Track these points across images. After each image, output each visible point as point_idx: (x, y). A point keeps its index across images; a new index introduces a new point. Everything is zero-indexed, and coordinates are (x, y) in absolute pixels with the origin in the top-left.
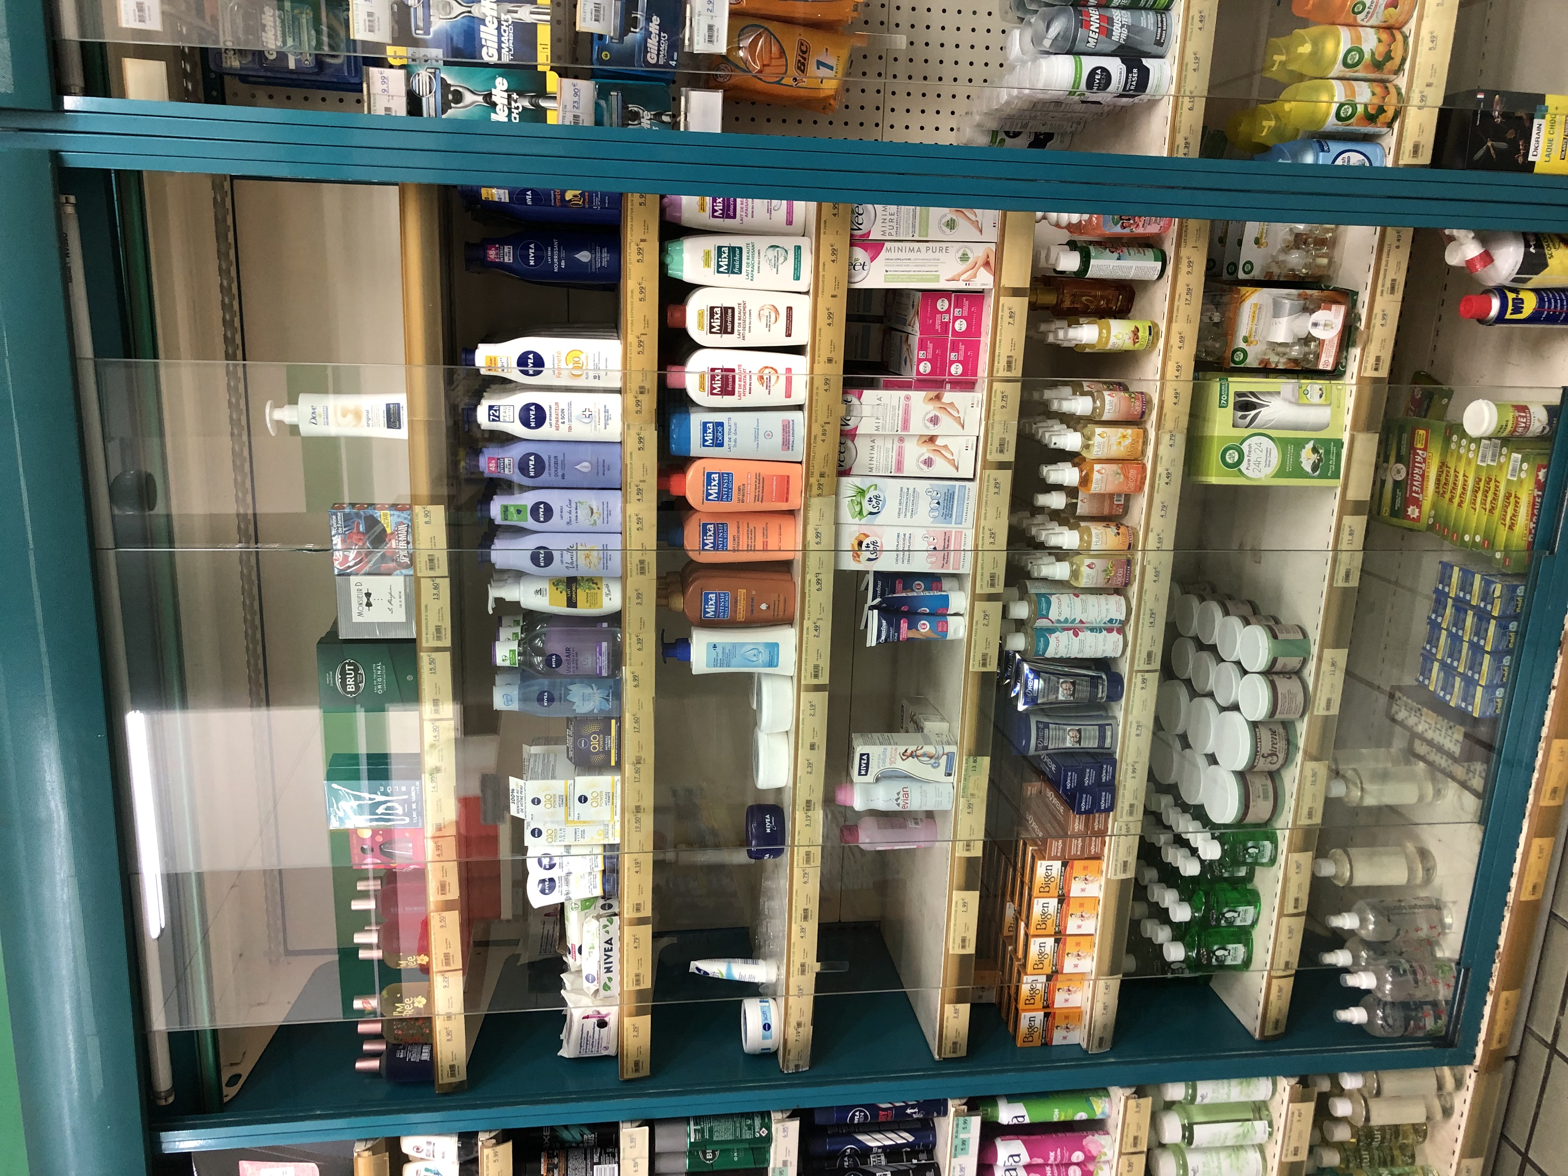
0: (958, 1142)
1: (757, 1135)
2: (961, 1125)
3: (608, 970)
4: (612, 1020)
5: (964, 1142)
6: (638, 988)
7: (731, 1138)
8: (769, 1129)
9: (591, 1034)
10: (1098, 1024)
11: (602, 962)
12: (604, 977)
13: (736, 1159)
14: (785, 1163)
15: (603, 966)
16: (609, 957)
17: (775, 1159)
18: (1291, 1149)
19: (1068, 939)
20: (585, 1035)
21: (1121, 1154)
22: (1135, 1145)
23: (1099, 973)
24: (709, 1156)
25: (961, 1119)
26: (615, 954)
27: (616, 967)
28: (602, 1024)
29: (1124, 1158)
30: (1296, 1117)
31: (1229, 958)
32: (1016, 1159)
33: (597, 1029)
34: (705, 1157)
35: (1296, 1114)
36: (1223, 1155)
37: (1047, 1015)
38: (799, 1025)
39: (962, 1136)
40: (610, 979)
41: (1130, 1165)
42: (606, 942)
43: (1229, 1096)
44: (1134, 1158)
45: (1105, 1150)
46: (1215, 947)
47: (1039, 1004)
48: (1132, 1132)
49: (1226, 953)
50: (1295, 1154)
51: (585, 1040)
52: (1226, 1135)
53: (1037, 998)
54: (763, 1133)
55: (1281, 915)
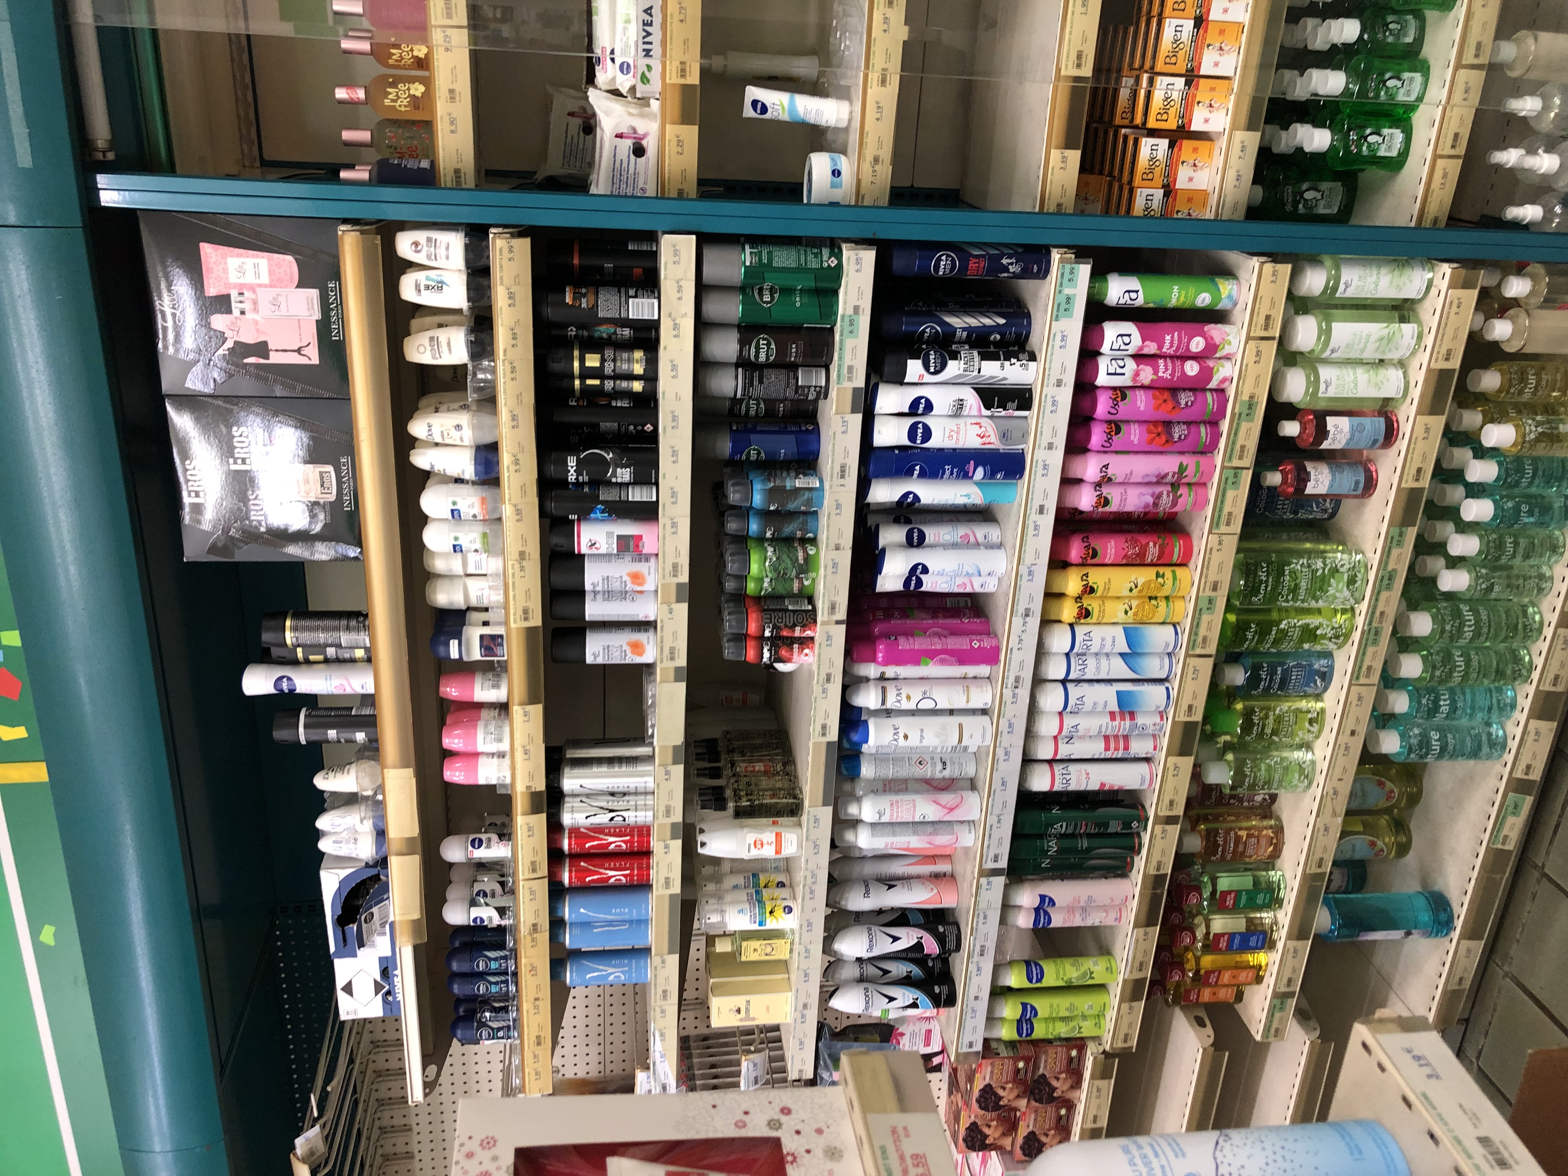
0: (1061, 299)
1: (825, 265)
2: (1067, 276)
3: (648, 53)
4: (651, 145)
5: (1068, 299)
6: (683, 81)
7: (794, 265)
8: (839, 256)
9: (625, 164)
10: (1228, 199)
11: (641, 41)
12: (643, 62)
13: (798, 304)
14: (856, 309)
15: (641, 47)
16: (649, 34)
17: (845, 303)
18: (1444, 351)
19: (1202, 81)
20: (618, 164)
21: (1249, 338)
22: (1266, 328)
23: (1234, 127)
24: (767, 298)
25: (1068, 267)
26: (655, 30)
27: (656, 50)
28: (639, 151)
29: (1252, 344)
30: (1454, 309)
31: (1383, 147)
32: (1126, 339)
33: (632, 157)
34: (762, 299)
35: (1455, 304)
36: (1360, 371)
37: (1167, 194)
38: (876, 160)
39: (1067, 291)
40: (649, 68)
41: (1258, 353)
42: (645, 11)
43: (1376, 289)
44: (1264, 345)
45: (1230, 338)
46: (1368, 131)
47: (1159, 181)
48: (1264, 310)
49: (1380, 140)
50: (1447, 359)
51: (617, 173)
52: (1369, 336)
53: (1157, 171)
54: (833, 262)
55: (1458, 66)
